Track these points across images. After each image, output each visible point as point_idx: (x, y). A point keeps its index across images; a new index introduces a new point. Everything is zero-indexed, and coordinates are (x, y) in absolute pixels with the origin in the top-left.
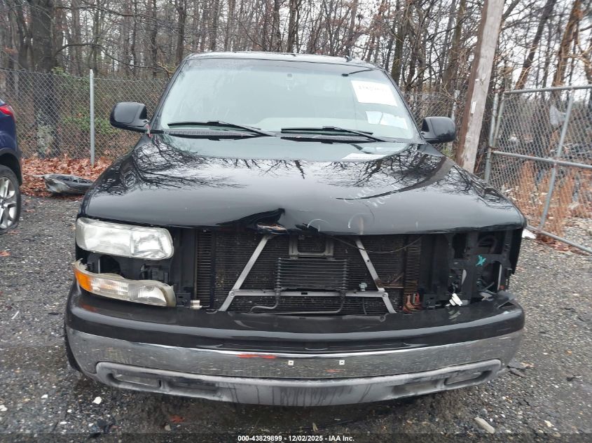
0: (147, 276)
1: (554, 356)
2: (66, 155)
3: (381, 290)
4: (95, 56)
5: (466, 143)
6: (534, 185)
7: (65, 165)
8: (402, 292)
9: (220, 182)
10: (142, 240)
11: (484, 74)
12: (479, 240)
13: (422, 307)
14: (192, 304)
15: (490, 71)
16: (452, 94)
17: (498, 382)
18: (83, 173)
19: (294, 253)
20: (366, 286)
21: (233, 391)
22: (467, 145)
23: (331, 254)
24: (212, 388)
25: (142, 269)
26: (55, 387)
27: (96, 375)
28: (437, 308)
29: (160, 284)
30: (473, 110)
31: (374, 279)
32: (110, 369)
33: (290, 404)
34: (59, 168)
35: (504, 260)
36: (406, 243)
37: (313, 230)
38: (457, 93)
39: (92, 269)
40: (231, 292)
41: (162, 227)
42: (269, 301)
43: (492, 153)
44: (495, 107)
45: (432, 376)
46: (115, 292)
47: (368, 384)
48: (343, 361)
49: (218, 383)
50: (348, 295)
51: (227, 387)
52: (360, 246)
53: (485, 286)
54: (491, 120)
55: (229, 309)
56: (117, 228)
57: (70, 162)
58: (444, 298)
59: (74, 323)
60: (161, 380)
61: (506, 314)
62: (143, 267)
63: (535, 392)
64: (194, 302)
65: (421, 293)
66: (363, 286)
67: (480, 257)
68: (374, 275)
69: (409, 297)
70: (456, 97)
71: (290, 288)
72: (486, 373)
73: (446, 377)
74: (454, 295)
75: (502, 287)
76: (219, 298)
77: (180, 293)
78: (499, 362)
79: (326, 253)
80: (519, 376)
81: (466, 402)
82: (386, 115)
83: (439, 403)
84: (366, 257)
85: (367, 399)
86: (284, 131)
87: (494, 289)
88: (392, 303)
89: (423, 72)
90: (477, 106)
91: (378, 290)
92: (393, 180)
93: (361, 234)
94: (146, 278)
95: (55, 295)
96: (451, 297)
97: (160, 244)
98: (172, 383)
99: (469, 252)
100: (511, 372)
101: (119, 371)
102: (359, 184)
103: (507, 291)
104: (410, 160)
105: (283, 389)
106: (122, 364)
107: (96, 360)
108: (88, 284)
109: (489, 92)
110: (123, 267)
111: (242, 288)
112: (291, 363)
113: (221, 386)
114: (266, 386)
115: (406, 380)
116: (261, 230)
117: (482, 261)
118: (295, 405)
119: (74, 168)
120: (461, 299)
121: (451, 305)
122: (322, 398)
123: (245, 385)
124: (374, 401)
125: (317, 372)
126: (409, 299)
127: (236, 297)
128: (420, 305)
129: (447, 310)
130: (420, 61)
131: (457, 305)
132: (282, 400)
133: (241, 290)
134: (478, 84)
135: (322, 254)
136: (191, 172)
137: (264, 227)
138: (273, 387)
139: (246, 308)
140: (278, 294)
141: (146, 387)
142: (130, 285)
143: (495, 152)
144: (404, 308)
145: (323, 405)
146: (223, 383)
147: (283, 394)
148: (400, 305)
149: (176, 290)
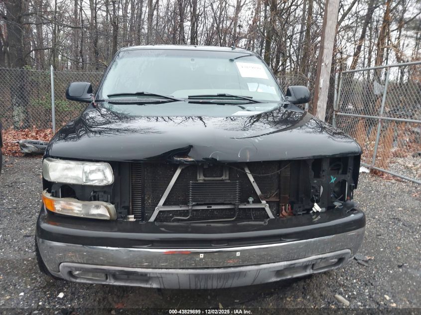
0: (96, 198)
1: (388, 251)
2: (34, 127)
3: (264, 202)
4: (54, 58)
5: (318, 108)
6: (366, 136)
7: (34, 134)
8: (278, 204)
9: (147, 131)
10: (92, 172)
11: (327, 60)
12: (330, 164)
13: (293, 214)
14: (129, 218)
15: (331, 58)
16: (307, 76)
17: (350, 270)
18: (47, 139)
19: (201, 178)
20: (253, 199)
21: (161, 279)
22: (318, 109)
23: (227, 178)
24: (145, 278)
25: (92, 194)
26: (29, 287)
27: (59, 273)
28: (303, 214)
29: (105, 204)
30: (321, 85)
31: (258, 195)
32: (69, 267)
33: (202, 287)
34: (30, 136)
35: (349, 178)
36: (279, 168)
37: (213, 160)
38: (309, 74)
39: (55, 195)
40: (156, 208)
41: (105, 161)
42: (185, 213)
43: (336, 115)
44: (336, 82)
45: (303, 263)
46: (72, 210)
47: (258, 270)
48: (239, 253)
49: (150, 273)
50: (240, 207)
51: (156, 276)
52: (247, 171)
53: (337, 198)
54: (334, 92)
55: (155, 220)
56: (73, 164)
57: (38, 131)
58: (308, 207)
59: (43, 234)
60: (107, 274)
61: (353, 217)
62: (92, 192)
63: (377, 276)
64: (130, 216)
65: (292, 204)
66: (251, 199)
67: (332, 177)
68: (258, 192)
69: (284, 207)
70: (309, 77)
71: (199, 203)
72: (341, 260)
73: (313, 263)
74: (315, 204)
75: (349, 198)
76: (148, 213)
77: (119, 210)
78: (349, 251)
79: (224, 178)
80: (364, 266)
81: (328, 284)
82: (261, 85)
83: (309, 286)
84: (252, 179)
85: (257, 282)
86: (190, 97)
87: (343, 199)
88: (272, 212)
89: (285, 61)
90: (324, 81)
91: (261, 203)
92: (268, 126)
93: (248, 161)
94: (95, 200)
95: (28, 223)
96: (313, 206)
97: (104, 174)
98: (115, 276)
99: (324, 174)
100: (359, 263)
101: (77, 269)
102: (245, 129)
103: (352, 200)
104: (280, 115)
105: (197, 276)
106: (79, 263)
107: (59, 262)
108: (52, 205)
109: (331, 73)
110: (78, 193)
111: (164, 204)
112: (202, 256)
113: (152, 275)
114: (184, 274)
115: (284, 266)
116: (177, 161)
117: (333, 180)
118: (206, 288)
119: (40, 136)
120: (321, 208)
121: (314, 212)
122: (225, 282)
123: (169, 274)
124: (263, 282)
125: (220, 263)
126: (283, 209)
127: (160, 212)
128: (292, 213)
129: (311, 216)
130: (283, 54)
131: (317, 212)
132: (196, 285)
133: (164, 206)
134: (324, 67)
135: (221, 178)
136: (124, 125)
137: (179, 159)
138: (190, 275)
139: (167, 219)
140: (190, 208)
141: (96, 280)
142: (83, 205)
143: (338, 114)
144: (281, 215)
145: (225, 287)
146: (153, 273)
147: (197, 279)
148: (277, 212)
149: (116, 207)
